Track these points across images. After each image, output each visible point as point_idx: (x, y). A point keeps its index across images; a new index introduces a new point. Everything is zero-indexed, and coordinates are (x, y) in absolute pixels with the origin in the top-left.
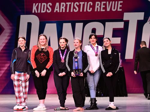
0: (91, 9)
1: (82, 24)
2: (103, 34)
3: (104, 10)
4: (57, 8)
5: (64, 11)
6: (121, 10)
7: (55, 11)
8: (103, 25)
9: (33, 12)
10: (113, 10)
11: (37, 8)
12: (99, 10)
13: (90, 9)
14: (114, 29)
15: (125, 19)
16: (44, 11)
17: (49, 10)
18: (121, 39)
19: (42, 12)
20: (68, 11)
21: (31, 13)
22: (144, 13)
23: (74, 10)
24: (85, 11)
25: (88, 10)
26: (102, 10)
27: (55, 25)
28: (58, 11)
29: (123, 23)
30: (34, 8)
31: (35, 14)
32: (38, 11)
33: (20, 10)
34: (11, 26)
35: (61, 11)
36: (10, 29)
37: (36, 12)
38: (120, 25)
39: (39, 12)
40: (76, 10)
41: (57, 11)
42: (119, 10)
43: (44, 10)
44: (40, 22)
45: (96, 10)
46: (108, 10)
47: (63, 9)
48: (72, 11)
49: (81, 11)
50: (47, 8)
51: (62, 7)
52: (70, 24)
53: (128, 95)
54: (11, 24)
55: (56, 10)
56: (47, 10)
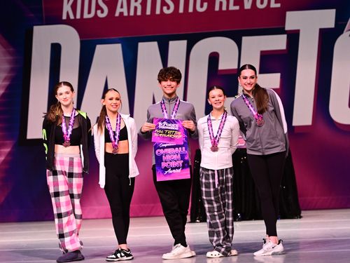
0: (205, 5)
1: (184, 43)
2: (236, 67)
3: (237, 8)
4: (122, 7)
5: (139, 13)
6: (278, 5)
7: (117, 14)
8: (236, 43)
9: (64, 17)
10: (259, 6)
11: (74, 7)
12: (224, 8)
13: (202, 6)
14: (262, 53)
15: (289, 26)
16: (92, 15)
17: (102, 12)
18: (281, 78)
19: (86, 16)
20: (148, 12)
21: (59, 21)
22: (334, 11)
23: (165, 8)
24: (191, 10)
25: (199, 9)
26: (232, 7)
27: (118, 47)
28: (126, 14)
29: (284, 37)
30: (67, 8)
31: (68, 22)
32: (75, 14)
33: (32, 15)
34: (10, 53)
35: (132, 13)
36: (10, 62)
37: (72, 17)
38: (278, 43)
39: (78, 16)
40: (168, 8)
41: (121, 14)
42: (273, 5)
43: (89, 12)
44: (81, 42)
45: (217, 8)
46: (248, 6)
47: (136, 8)
48: (158, 12)
49: (181, 10)
50: (98, 7)
51: (133, 4)
52: (155, 44)
53: (303, 213)
54: (11, 49)
55: (119, 10)
56: (99, 12)
